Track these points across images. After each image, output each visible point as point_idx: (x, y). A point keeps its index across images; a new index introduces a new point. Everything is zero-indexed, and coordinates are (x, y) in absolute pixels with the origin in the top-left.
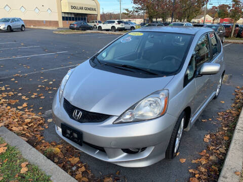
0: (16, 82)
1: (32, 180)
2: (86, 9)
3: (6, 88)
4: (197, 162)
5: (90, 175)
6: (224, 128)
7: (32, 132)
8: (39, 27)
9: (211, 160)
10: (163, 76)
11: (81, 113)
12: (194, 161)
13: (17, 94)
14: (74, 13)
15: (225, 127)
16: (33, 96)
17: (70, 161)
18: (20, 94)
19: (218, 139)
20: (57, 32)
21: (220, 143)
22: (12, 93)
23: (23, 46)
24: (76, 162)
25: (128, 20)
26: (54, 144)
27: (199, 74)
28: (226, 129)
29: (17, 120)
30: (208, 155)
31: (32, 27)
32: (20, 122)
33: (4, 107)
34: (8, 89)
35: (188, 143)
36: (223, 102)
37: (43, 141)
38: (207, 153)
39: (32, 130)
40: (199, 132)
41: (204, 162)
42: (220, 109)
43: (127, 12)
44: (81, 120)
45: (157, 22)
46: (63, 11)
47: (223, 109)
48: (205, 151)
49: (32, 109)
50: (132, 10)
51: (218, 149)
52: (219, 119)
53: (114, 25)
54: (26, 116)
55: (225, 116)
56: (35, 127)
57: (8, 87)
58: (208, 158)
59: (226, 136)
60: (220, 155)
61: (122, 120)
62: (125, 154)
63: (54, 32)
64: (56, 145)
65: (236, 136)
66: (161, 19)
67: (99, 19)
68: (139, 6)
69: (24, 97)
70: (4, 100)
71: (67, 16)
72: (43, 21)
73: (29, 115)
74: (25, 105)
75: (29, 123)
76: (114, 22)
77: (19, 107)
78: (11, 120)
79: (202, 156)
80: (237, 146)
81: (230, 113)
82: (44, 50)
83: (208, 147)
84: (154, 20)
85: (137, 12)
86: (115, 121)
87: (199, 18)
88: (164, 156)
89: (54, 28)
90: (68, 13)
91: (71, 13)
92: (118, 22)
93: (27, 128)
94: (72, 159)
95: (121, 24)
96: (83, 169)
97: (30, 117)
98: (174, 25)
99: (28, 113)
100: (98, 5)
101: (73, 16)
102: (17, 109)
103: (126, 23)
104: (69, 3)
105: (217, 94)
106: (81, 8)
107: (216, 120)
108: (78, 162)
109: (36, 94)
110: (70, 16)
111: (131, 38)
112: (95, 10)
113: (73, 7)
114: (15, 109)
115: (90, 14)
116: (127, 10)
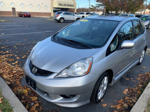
0: (16, 48)
1: (2, 109)
2: (68, 5)
3: (9, 52)
4: (114, 107)
5: (41, 109)
6: (139, 85)
7: (15, 79)
8: (40, 16)
9: (124, 107)
10: (92, 48)
11: (36, 70)
12: (112, 106)
13: (14, 55)
14: (60, 8)
15: (141, 85)
16: (23, 57)
17: (31, 99)
18: (16, 56)
19: (133, 93)
20: (49, 20)
21: (134, 96)
22: (12, 55)
23: (27, 27)
24: (35, 100)
25: (93, 12)
26: (25, 87)
27: (120, 48)
28: (141, 86)
29: (8, 71)
30: (123, 103)
31: (36, 16)
32: (10, 73)
33: (5, 63)
34: (10, 52)
35: (111, 94)
36: (144, 67)
37: (20, 85)
38: (123, 101)
39: (15, 77)
40: (121, 87)
41: (118, 108)
42: (140, 72)
43: (92, 7)
44: (36, 74)
45: (112, 14)
46: (54, 7)
47: (143, 72)
48: (122, 100)
49: (20, 65)
50: (95, 6)
51: (131, 100)
52: (138, 79)
53: (84, 15)
54: (15, 69)
55: (143, 77)
56: (17, 76)
57: (11, 51)
58: (122, 105)
59: (139, 91)
60: (131, 103)
61: (60, 76)
62: (62, 98)
63: (47, 19)
64: (27, 88)
65: (146, 91)
66: (115, 12)
67: (75, 11)
68: (100, 3)
69: (17, 58)
70: (6, 59)
71: (56, 9)
72: (42, 13)
73: (17, 69)
74: (17, 62)
75: (15, 73)
76: (84, 13)
77: (13, 64)
78: (5, 71)
79: (119, 103)
80: (144, 98)
81: (148, 75)
82: (38, 30)
83: (124, 98)
84: (110, 12)
85: (98, 7)
86: (55, 76)
87: (142, 11)
88: (88, 101)
89: (49, 17)
90: (57, 8)
91: (59, 8)
92: (86, 13)
93: (13, 77)
94: (33, 98)
95: (88, 15)
96: (37, 105)
97: (17, 70)
98: (122, 15)
99: (16, 67)
100: (75, 3)
101: (60, 10)
102: (12, 64)
103: (91, 14)
104: (58, 2)
105: (141, 62)
106: (65, 5)
107: (135, 79)
108: (36, 100)
109: (25, 56)
110: (58, 10)
111: (80, 23)
112: (73, 6)
113: (60, 5)
114: (10, 64)
115: (70, 9)
116: (92, 6)
